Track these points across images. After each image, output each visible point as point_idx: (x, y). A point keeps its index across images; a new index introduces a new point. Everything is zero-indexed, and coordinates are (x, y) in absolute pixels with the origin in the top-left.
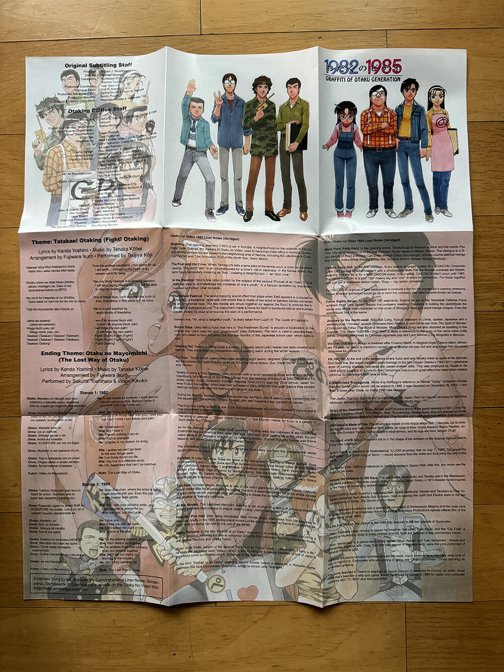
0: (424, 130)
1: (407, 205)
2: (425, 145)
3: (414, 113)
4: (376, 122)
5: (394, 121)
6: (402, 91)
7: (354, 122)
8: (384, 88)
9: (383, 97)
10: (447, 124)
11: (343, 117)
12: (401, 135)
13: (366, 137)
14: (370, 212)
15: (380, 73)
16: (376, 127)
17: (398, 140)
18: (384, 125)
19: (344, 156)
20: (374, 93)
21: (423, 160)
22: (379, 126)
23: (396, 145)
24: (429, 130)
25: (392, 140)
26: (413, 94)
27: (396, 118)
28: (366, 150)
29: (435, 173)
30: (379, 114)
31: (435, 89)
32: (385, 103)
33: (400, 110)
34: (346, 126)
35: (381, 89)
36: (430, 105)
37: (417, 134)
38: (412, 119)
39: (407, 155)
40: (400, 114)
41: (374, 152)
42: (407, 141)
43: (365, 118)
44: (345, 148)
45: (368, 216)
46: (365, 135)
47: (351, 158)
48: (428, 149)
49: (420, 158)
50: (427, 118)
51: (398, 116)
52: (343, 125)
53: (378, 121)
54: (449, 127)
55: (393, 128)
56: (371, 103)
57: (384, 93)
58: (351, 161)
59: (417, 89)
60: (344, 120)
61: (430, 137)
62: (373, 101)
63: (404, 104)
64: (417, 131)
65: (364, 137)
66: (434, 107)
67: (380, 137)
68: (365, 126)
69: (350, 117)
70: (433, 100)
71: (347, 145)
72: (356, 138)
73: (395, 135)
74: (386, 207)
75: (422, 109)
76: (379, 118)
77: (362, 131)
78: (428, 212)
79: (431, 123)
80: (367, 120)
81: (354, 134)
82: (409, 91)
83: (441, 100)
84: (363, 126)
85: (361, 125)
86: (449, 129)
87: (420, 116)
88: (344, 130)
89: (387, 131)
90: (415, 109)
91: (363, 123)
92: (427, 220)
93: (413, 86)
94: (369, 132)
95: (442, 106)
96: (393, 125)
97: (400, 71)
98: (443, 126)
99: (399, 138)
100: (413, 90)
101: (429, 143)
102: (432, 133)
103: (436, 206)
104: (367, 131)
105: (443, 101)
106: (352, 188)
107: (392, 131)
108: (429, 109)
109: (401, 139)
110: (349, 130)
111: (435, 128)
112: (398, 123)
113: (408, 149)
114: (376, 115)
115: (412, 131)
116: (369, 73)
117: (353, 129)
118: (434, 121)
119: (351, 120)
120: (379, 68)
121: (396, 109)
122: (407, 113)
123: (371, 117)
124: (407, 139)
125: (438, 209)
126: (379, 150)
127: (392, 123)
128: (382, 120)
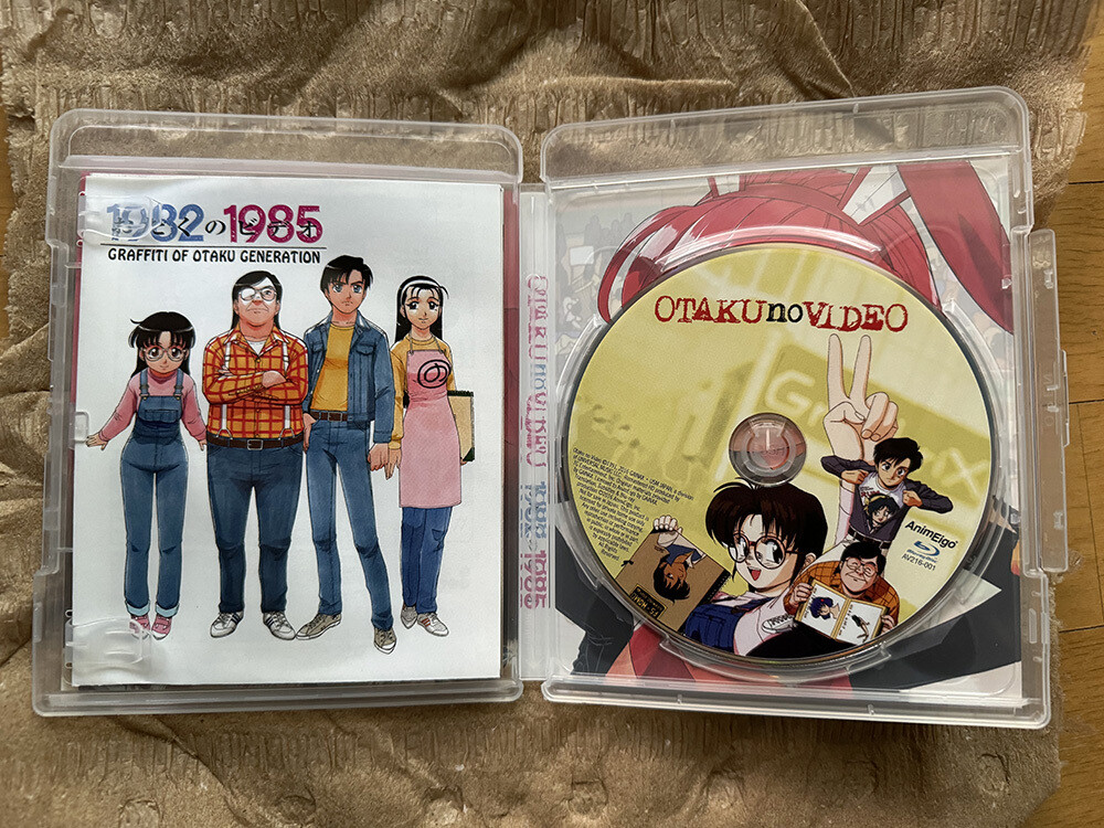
0: (384, 392)
1: (323, 602)
2: (385, 436)
3: (359, 348)
4: (247, 369)
5: (299, 367)
6: (324, 287)
7: (184, 367)
8: (273, 278)
9: (270, 303)
10: (447, 378)
11: (154, 354)
12: (318, 406)
13: (216, 409)
14: (221, 620)
15: (264, 240)
16: (248, 383)
17: (309, 420)
18: (272, 378)
19: (150, 463)
20: (246, 293)
21: (377, 477)
22: (257, 380)
23: (303, 433)
24: (399, 394)
25: (293, 419)
26: (357, 296)
27: (305, 359)
28: (215, 444)
29: (409, 513)
30: (257, 347)
31: (416, 286)
32: (276, 318)
33: (317, 339)
34: (161, 378)
35: (267, 282)
36: (404, 327)
37: (365, 403)
38: (350, 364)
39: (333, 460)
40: (318, 348)
41: (238, 451)
42: (335, 423)
43: (215, 356)
44: (156, 439)
45: (215, 632)
46: (213, 404)
47: (171, 468)
48: (394, 445)
49: (369, 470)
50: (395, 361)
51: (312, 353)
52: (154, 377)
53: (252, 365)
54: (452, 388)
55: (297, 387)
56: (236, 318)
57: (273, 293)
58: (171, 476)
59: (367, 284)
60: (155, 364)
61: (399, 413)
62: (242, 313)
63: (329, 322)
64: (365, 396)
65: (211, 411)
66: (413, 330)
67: (257, 410)
68: (214, 381)
69: (174, 354)
70: (412, 314)
71: (162, 432)
72: (187, 412)
73: (303, 405)
74: (264, 610)
75: (382, 337)
76: (257, 357)
77: (206, 392)
78: (382, 622)
79: (405, 376)
80: (223, 362)
81: (183, 401)
82: (344, 288)
83: (434, 313)
84: (209, 380)
85: (204, 378)
86: (450, 393)
87: (374, 354)
88: (155, 389)
89: (280, 395)
90: (360, 337)
91: (210, 372)
92: (379, 644)
93: (356, 276)
94: (226, 396)
95: (436, 329)
96: (299, 379)
97: (319, 235)
98: (437, 383)
99: (314, 415)
100: (356, 285)
101: (397, 431)
102: (406, 402)
103: (406, 605)
104: (220, 393)
105: (440, 318)
106: (172, 552)
107: (293, 394)
108: (399, 337)
109: (320, 416)
110: (167, 389)
111: (414, 389)
112: (310, 373)
113: (337, 444)
114: (248, 349)
115: (351, 397)
116: (234, 240)
117: (179, 387)
118: (413, 370)
119: (175, 364)
120: (259, 228)
121: (307, 336)
122: (339, 346)
123: (234, 356)
124: (335, 416)
125: (412, 612)
126: (255, 444)
127: (294, 374)
128: (264, 363)
